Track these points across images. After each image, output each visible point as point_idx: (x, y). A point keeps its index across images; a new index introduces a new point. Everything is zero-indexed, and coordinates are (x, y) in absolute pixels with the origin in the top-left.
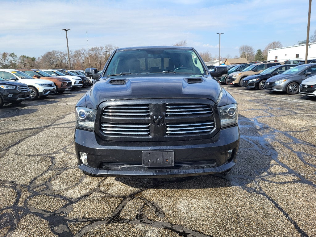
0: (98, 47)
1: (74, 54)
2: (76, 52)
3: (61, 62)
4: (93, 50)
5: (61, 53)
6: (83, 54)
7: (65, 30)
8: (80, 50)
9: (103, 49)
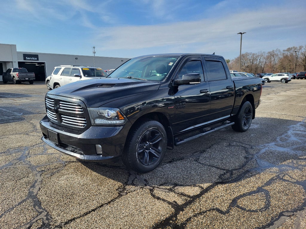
0: (296, 46)
1: (267, 55)
2: (269, 52)
3: (253, 63)
4: (289, 49)
5: (254, 54)
6: (277, 55)
7: (241, 33)
8: (274, 51)
9: (303, 48)
